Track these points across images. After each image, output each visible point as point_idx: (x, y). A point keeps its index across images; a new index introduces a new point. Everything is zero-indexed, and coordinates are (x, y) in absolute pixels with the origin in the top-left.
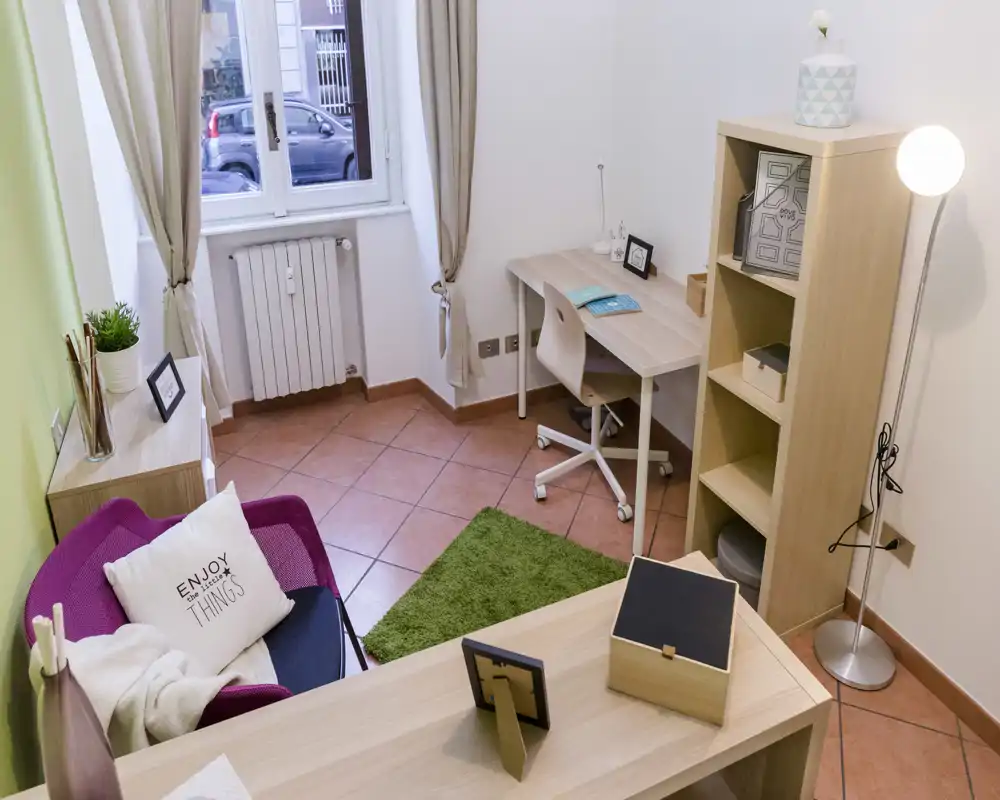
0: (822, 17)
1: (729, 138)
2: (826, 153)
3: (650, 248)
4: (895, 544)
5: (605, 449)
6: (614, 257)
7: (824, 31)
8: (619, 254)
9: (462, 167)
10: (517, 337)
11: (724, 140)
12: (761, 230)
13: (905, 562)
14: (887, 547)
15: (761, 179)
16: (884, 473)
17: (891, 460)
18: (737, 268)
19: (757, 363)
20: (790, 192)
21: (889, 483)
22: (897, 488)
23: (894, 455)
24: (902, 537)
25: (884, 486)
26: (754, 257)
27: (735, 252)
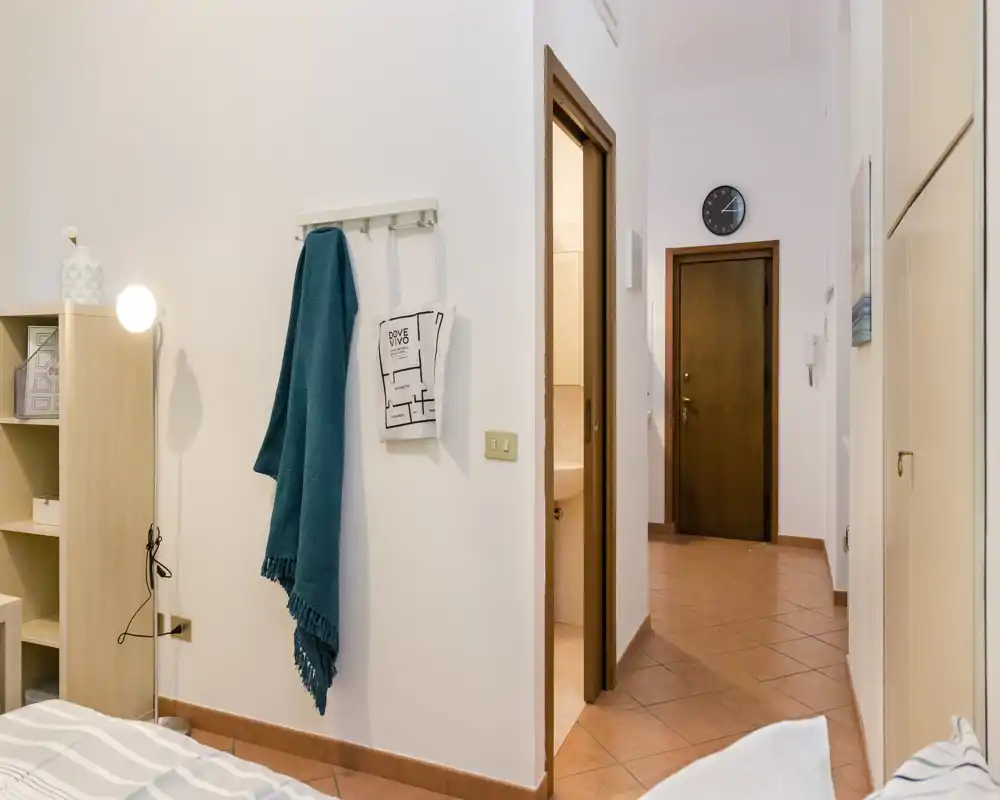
0: (73, 231)
2: (68, 310)
4: (180, 629)
7: (74, 240)
12: (35, 385)
13: (188, 639)
14: (173, 632)
15: (32, 348)
16: (152, 559)
17: (155, 546)
18: (16, 421)
19: (44, 500)
20: (55, 354)
21: (158, 568)
22: (168, 574)
23: (158, 543)
24: (182, 619)
25: (155, 571)
26: (28, 411)
27: (15, 412)
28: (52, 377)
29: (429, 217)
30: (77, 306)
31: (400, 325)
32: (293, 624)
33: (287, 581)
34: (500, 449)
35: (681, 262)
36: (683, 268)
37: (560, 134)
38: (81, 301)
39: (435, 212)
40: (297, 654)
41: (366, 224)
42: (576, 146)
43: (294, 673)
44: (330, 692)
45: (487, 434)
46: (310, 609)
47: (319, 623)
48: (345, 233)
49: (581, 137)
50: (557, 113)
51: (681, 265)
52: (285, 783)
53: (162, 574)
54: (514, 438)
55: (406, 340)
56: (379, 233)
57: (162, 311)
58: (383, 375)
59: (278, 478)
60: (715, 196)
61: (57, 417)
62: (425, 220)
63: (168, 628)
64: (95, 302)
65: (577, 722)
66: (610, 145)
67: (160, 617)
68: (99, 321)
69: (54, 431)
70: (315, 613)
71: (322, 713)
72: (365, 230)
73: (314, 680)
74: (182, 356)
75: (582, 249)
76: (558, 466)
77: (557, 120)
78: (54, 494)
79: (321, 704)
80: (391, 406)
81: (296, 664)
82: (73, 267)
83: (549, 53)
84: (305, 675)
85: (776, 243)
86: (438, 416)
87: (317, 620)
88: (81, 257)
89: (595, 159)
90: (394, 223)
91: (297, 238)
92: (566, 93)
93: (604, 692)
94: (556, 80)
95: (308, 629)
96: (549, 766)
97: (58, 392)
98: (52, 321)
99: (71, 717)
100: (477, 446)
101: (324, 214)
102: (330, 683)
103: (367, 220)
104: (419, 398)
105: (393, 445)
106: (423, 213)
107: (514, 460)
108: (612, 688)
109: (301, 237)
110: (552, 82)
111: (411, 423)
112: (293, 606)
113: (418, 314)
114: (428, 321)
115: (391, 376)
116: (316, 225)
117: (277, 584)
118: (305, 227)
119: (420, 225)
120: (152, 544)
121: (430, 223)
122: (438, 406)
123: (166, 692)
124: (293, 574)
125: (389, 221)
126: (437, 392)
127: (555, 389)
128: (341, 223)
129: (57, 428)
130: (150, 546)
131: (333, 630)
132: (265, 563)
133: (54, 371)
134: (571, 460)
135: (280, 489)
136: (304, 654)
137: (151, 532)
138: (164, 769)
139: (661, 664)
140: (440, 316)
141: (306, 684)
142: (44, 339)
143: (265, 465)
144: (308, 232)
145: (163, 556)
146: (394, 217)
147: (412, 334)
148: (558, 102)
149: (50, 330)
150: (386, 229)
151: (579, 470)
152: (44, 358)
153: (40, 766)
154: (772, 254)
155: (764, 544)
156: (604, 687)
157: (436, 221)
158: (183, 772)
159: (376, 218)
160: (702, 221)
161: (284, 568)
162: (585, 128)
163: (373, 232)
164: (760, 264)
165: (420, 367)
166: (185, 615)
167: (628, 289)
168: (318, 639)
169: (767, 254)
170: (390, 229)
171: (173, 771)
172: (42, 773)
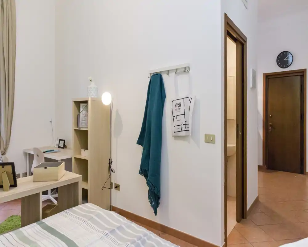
0: (90, 78)
1: (74, 102)
2: (90, 99)
3: (64, 141)
4: (117, 187)
5: (53, 195)
6: (56, 146)
7: (91, 80)
8: (57, 145)
9: (9, 111)
10: (26, 173)
11: (73, 102)
12: (82, 120)
13: (119, 190)
14: (115, 188)
15: (81, 109)
16: (110, 167)
17: (111, 164)
18: (78, 129)
19: (84, 150)
20: (87, 111)
21: (112, 170)
22: (114, 171)
23: (111, 163)
24: (117, 184)
25: (111, 170)
26: (80, 126)
27: (77, 126)
28: (86, 117)
29: (187, 69)
30: (92, 98)
31: (178, 102)
32: (148, 188)
33: (146, 176)
34: (210, 139)
35: (269, 78)
36: (269, 79)
37: (229, 40)
38: (93, 97)
39: (189, 67)
40: (149, 197)
41: (168, 72)
42: (234, 43)
43: (148, 203)
44: (158, 209)
45: (205, 135)
46: (153, 184)
47: (155, 189)
48: (162, 75)
49: (235, 40)
50: (228, 34)
51: (268, 79)
52: (151, 234)
53: (113, 171)
54: (214, 136)
55: (180, 106)
56: (172, 74)
57: (113, 99)
58: (173, 117)
59: (144, 146)
60: (282, 55)
61: (87, 128)
62: (186, 70)
63: (114, 187)
64: (96, 97)
65: (234, 228)
66: (245, 42)
67: (112, 183)
68: (98, 102)
69: (86, 132)
70: (154, 185)
71: (156, 215)
72: (168, 74)
73: (153, 205)
74: (117, 111)
75: (235, 75)
76: (228, 145)
77: (228, 36)
78: (86, 148)
79: (156, 212)
80: (176, 126)
81: (149, 200)
82: (91, 88)
83: (225, 15)
84: (151, 203)
85: (306, 69)
86: (190, 129)
87: (155, 188)
88: (93, 85)
89: (240, 46)
90: (176, 71)
91: (148, 77)
92: (231, 26)
93: (243, 219)
94: (228, 23)
95: (152, 190)
96: (226, 240)
97: (87, 121)
98: (86, 102)
99: (95, 208)
100: (202, 139)
101: (156, 70)
102: (158, 207)
103: (168, 71)
104: (184, 124)
105: (176, 137)
106: (185, 68)
107: (214, 143)
108: (246, 218)
109: (149, 77)
110: (226, 24)
111: (182, 131)
112: (148, 183)
113: (184, 98)
114: (187, 100)
115: (176, 116)
116: (154, 73)
117: (143, 176)
118: (151, 74)
119: (184, 71)
120: (110, 163)
121: (187, 71)
122: (190, 126)
123: (113, 204)
124: (148, 174)
125: (175, 71)
126: (190, 122)
127: (227, 120)
128: (161, 72)
129: (87, 131)
130: (109, 164)
131: (159, 191)
132: (140, 170)
133: (87, 115)
134: (232, 144)
135: (144, 149)
136: (151, 197)
137: (110, 159)
138: (119, 225)
139: (263, 212)
140: (191, 99)
141: (151, 206)
142: (84, 107)
143: (140, 142)
144: (152, 75)
145: (113, 166)
146: (177, 69)
147: (182, 104)
148: (228, 30)
149: (85, 105)
150: (174, 73)
151: (234, 147)
152: (84, 112)
153: (89, 220)
154: (304, 73)
155: (301, 174)
156: (243, 218)
157: (189, 70)
158: (124, 226)
159: (171, 70)
160: (277, 64)
161: (145, 172)
162: (237, 37)
163: (170, 74)
164: (299, 77)
165: (184, 114)
166: (118, 183)
167: (251, 88)
168: (155, 193)
169: (302, 73)
170: (175, 73)
171: (121, 226)
172: (89, 222)
